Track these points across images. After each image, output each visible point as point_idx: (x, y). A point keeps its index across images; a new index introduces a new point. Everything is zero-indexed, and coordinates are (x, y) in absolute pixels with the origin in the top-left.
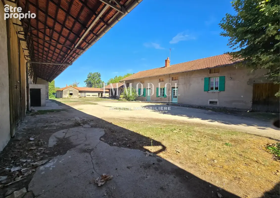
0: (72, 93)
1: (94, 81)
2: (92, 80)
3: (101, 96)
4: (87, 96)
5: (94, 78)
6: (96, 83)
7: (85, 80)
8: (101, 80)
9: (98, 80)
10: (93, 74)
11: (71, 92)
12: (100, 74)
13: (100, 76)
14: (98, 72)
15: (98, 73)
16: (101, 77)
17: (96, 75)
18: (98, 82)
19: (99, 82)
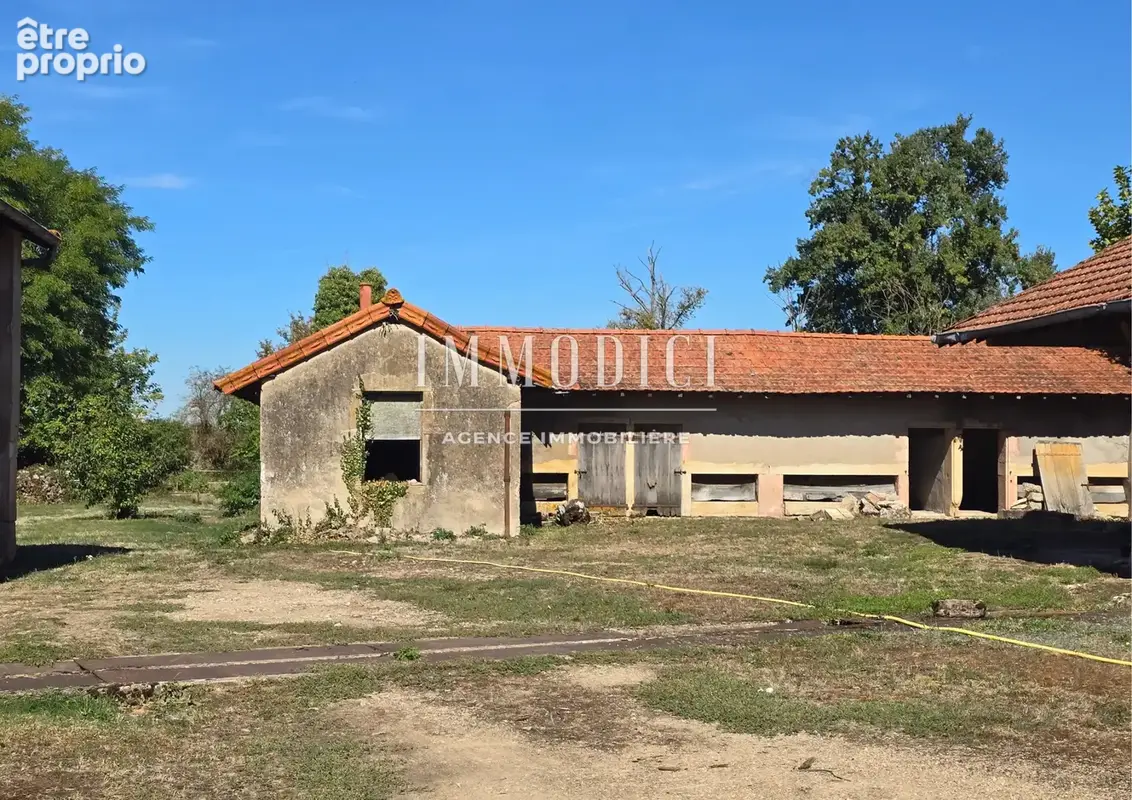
0: (414, 445)
1: (904, 257)
2: (877, 247)
3: (957, 493)
4: (695, 504)
5: (898, 212)
6: (926, 284)
7: (779, 263)
8: (1005, 228)
9: (961, 238)
10: (887, 150)
11: (391, 423)
12: (985, 139)
13: (999, 177)
14: (963, 124)
15: (969, 136)
16: (1001, 194)
17: (935, 160)
18: (956, 266)
19: (972, 271)
